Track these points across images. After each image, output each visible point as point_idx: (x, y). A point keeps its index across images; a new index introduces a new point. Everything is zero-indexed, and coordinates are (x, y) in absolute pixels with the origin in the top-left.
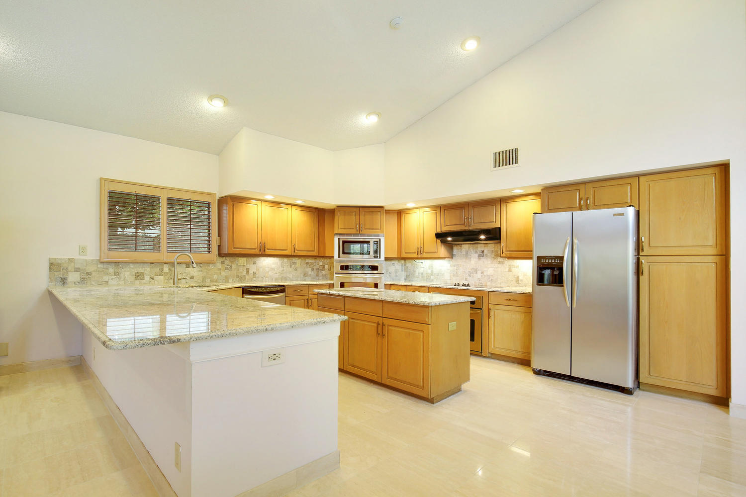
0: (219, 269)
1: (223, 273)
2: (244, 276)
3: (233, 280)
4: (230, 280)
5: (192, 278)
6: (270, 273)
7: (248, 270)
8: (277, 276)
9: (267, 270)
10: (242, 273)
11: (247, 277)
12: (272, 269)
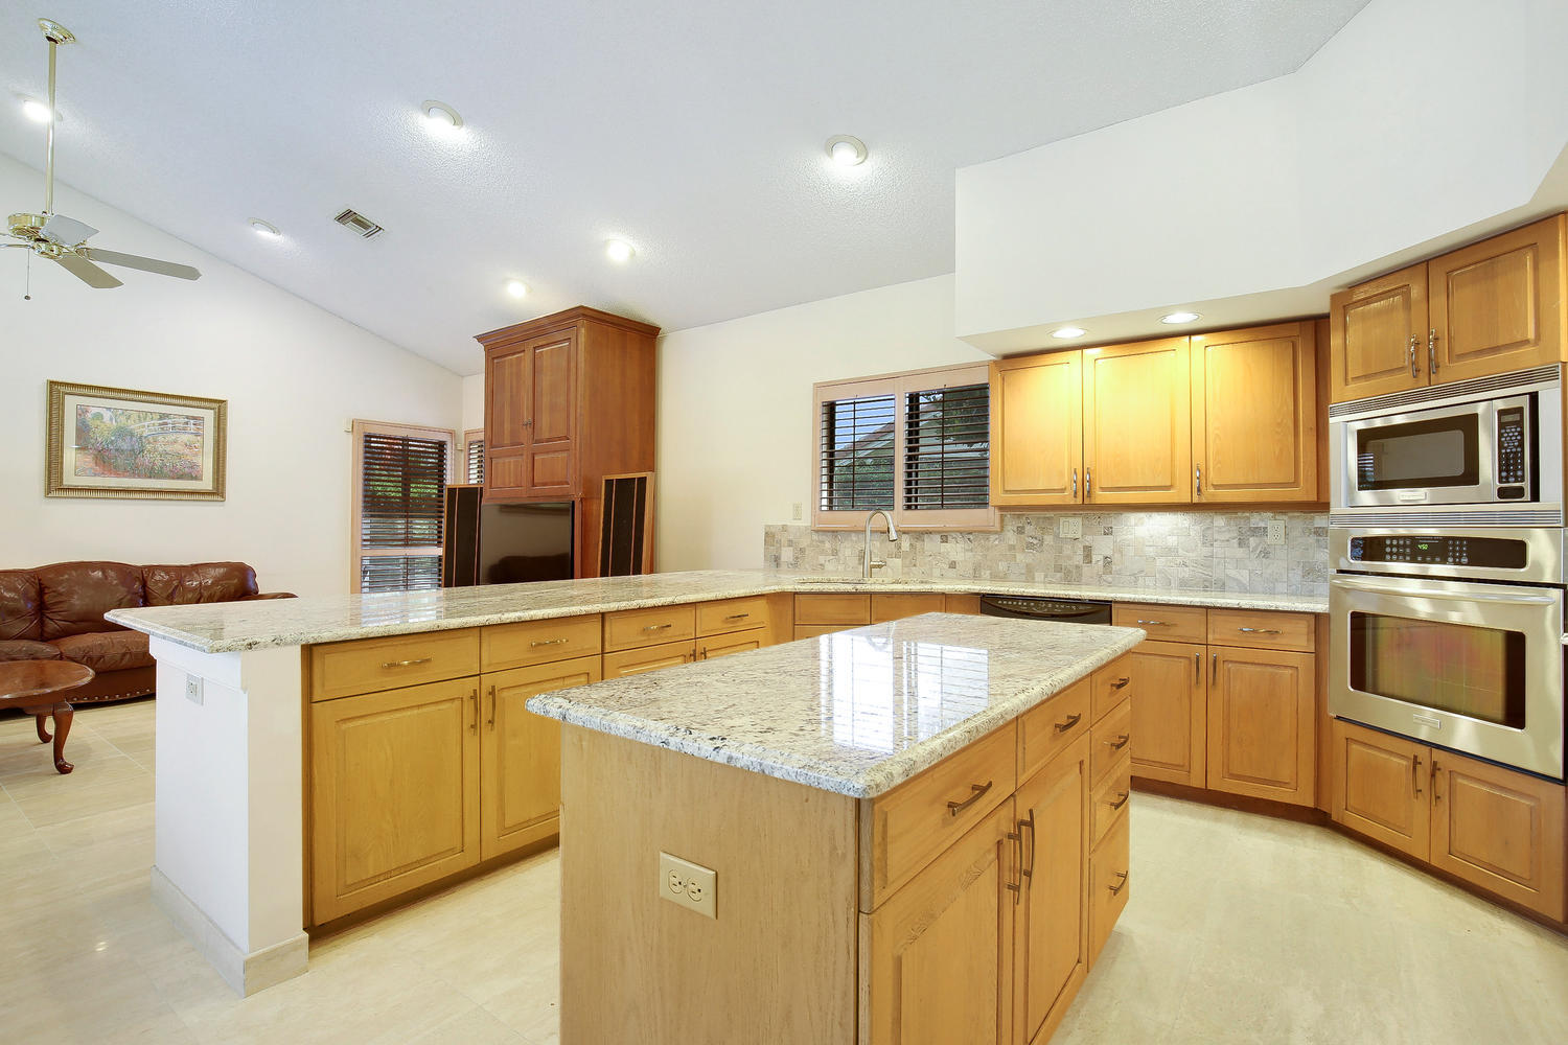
0: (1012, 548)
1: (1020, 557)
2: (1077, 567)
3: (1046, 576)
4: (1039, 576)
5: (953, 565)
6: (1160, 562)
7: (1088, 553)
8: (1186, 573)
9: (1150, 551)
10: (1069, 558)
11: (1086, 569)
12: (1170, 551)
